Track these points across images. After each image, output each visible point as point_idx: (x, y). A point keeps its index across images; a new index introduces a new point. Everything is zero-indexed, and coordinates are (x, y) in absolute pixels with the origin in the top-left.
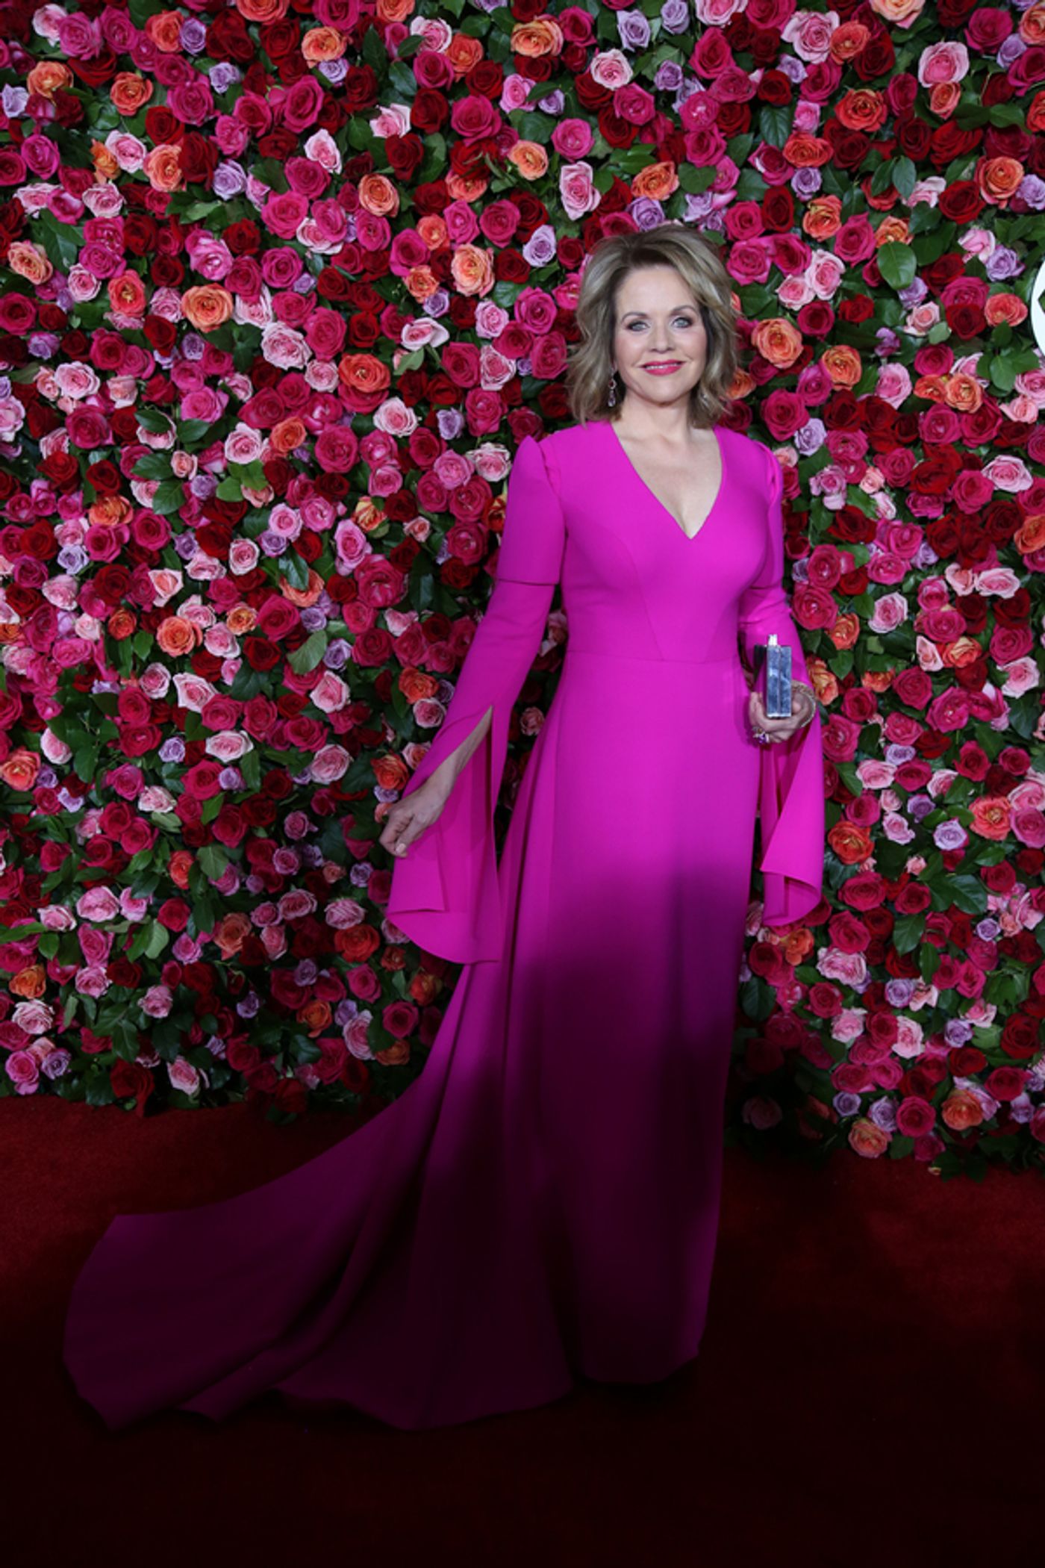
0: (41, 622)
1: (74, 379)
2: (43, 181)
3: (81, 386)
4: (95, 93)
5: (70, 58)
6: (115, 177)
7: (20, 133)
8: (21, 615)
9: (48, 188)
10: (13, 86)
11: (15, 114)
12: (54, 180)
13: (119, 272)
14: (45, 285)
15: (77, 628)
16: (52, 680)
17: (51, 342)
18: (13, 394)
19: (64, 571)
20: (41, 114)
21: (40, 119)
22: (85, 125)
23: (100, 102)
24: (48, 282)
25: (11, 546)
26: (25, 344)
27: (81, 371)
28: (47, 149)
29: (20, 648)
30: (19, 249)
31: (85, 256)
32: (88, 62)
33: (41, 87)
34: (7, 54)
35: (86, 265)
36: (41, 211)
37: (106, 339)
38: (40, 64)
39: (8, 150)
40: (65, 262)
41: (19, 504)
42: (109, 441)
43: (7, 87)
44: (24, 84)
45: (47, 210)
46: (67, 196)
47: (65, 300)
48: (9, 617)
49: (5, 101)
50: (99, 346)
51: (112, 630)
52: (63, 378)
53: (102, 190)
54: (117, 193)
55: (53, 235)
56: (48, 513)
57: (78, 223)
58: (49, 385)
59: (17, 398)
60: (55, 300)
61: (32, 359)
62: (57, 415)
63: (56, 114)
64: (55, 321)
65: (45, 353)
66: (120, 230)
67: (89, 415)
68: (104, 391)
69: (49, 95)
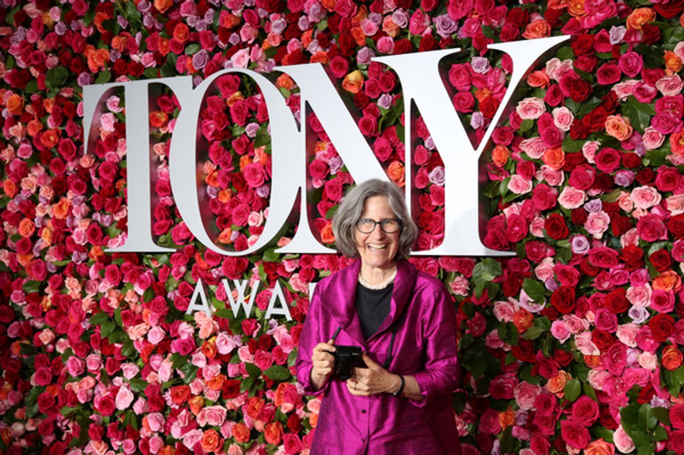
0: (614, 356)
1: (643, 196)
2: (630, 79)
3: (648, 200)
4: (669, 22)
5: (654, 4)
6: (679, 70)
7: (619, 53)
8: (601, 350)
9: (634, 82)
10: (617, 26)
11: (617, 42)
12: (638, 77)
13: (678, 129)
14: (627, 141)
15: (640, 361)
16: (621, 394)
17: (630, 176)
18: (603, 209)
19: (630, 320)
20: (633, 39)
21: (633, 43)
22: (662, 41)
23: (672, 26)
24: (629, 139)
25: (597, 305)
26: (612, 178)
27: (648, 191)
28: (635, 60)
29: (600, 372)
30: (612, 119)
31: (656, 122)
32: (667, 4)
33: (634, 24)
34: (615, 8)
35: (655, 127)
36: (628, 97)
37: (667, 172)
38: (635, 10)
39: (610, 64)
40: (642, 126)
41: (603, 278)
42: (665, 237)
43: (613, 27)
44: (624, 24)
45: (632, 96)
46: (646, 86)
47: (640, 149)
48: (592, 349)
49: (611, 36)
50: (662, 177)
51: (664, 363)
52: (636, 196)
53: (670, 79)
54: (680, 80)
55: (635, 110)
56: (621, 283)
57: (652, 101)
58: (626, 203)
59: (606, 212)
60: (634, 150)
61: (617, 186)
62: (631, 221)
63: (643, 38)
64: (634, 163)
65: (625, 183)
66: (681, 102)
67: (653, 220)
68: (663, 205)
69: (639, 27)
